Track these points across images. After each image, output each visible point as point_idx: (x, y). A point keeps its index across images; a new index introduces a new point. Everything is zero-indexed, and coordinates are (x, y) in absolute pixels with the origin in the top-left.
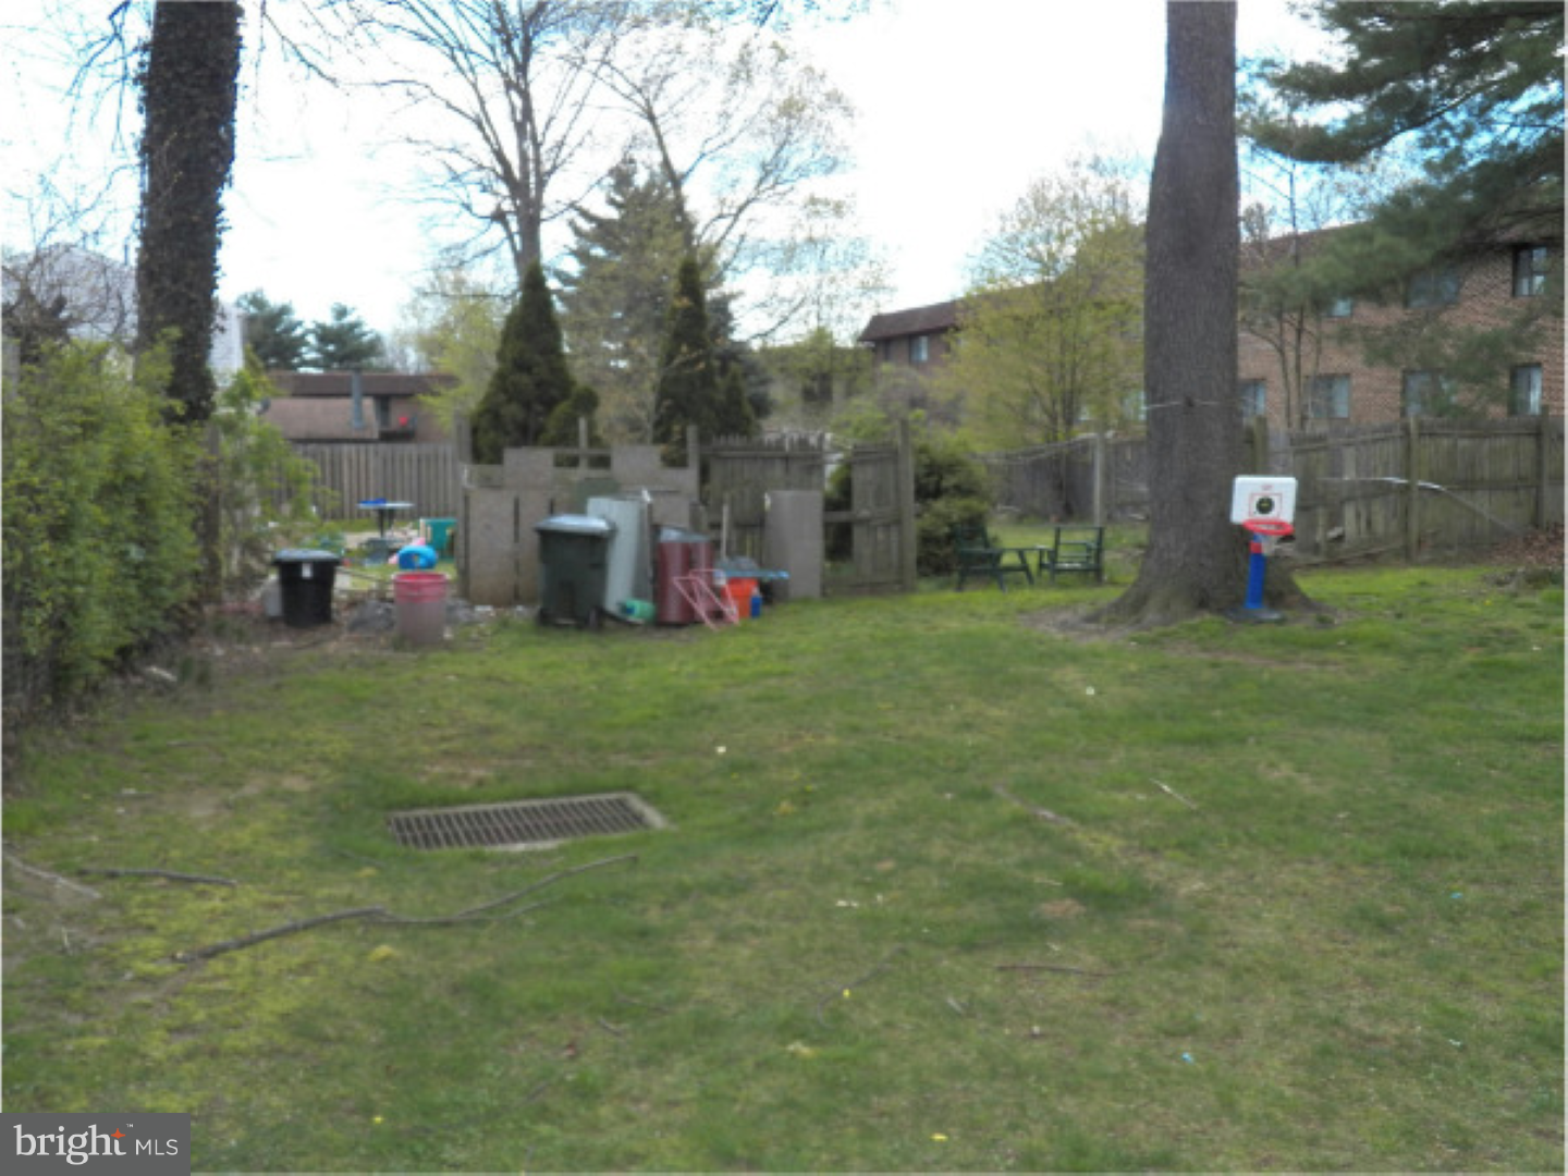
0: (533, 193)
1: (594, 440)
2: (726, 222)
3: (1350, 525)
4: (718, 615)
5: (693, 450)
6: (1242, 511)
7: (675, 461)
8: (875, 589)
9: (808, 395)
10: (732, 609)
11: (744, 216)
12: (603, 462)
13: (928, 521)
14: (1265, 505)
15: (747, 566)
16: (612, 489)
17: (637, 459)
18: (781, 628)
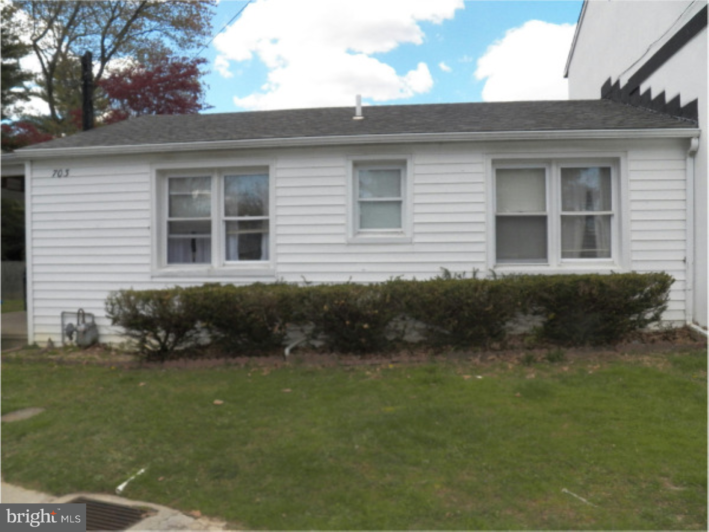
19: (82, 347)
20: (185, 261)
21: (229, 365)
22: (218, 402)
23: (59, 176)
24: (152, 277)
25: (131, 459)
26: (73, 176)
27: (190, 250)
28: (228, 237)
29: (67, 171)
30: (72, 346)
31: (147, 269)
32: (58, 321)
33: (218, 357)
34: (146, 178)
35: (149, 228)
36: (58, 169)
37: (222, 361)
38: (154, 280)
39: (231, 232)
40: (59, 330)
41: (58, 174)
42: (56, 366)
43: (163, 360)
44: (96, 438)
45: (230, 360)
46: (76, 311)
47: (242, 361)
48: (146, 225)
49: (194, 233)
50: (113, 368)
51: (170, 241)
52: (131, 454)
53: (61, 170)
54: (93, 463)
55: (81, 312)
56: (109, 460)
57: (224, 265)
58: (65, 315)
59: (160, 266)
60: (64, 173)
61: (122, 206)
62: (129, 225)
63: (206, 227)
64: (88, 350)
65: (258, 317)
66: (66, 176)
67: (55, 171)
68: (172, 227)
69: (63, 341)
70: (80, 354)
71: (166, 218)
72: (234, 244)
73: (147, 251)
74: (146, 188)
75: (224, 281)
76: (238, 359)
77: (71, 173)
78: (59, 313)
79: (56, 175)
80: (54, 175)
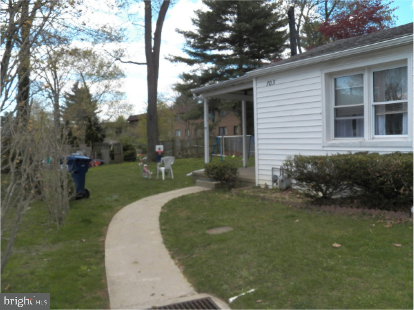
0: (57, 92)
1: (77, 143)
2: (99, 97)
3: (189, 152)
4: (94, 165)
5: (91, 144)
6: (157, 150)
7: (88, 146)
8: (118, 163)
9: (117, 132)
10: (96, 165)
11: (102, 96)
12: (78, 146)
13: (126, 154)
14: (160, 149)
15: (99, 160)
16: (79, 150)
17: (83, 146)
18: (104, 167)
19: (281, 190)
20: (348, 135)
21: (364, 214)
22: (336, 245)
23: (270, 85)
24: (323, 147)
25: (251, 278)
26: (276, 84)
27: (352, 128)
28: (376, 117)
29: (274, 81)
30: (277, 189)
31: (320, 141)
32: (270, 173)
33: (358, 207)
34: (319, 80)
35: (321, 113)
36: (270, 81)
37: (360, 210)
38: (325, 149)
39: (379, 114)
40: (270, 178)
41: (269, 84)
42: (260, 201)
43: (321, 205)
44: (241, 257)
45: (367, 211)
46: (279, 167)
47: (375, 212)
48: (320, 112)
49: (354, 115)
50: (290, 206)
51: (336, 122)
52: (252, 275)
53: (271, 81)
54: (228, 275)
55: (282, 168)
56: (239, 276)
57: (373, 138)
58: (274, 169)
59: (328, 139)
60: (273, 83)
61: (304, 100)
62: (309, 113)
63: (360, 111)
64: (284, 192)
65: (385, 180)
66: (274, 84)
67: (268, 82)
68: (337, 112)
69: (273, 185)
70: (278, 195)
71: (333, 106)
72: (382, 123)
73: (320, 129)
74: (319, 86)
75: (371, 150)
76: (372, 211)
77: (276, 82)
78: (270, 168)
79: (268, 85)
80: (267, 85)
